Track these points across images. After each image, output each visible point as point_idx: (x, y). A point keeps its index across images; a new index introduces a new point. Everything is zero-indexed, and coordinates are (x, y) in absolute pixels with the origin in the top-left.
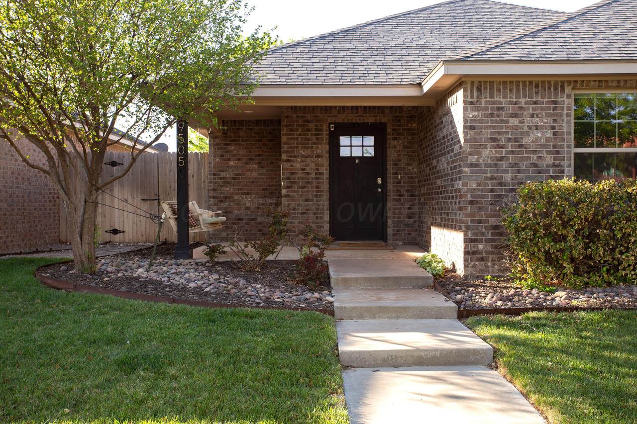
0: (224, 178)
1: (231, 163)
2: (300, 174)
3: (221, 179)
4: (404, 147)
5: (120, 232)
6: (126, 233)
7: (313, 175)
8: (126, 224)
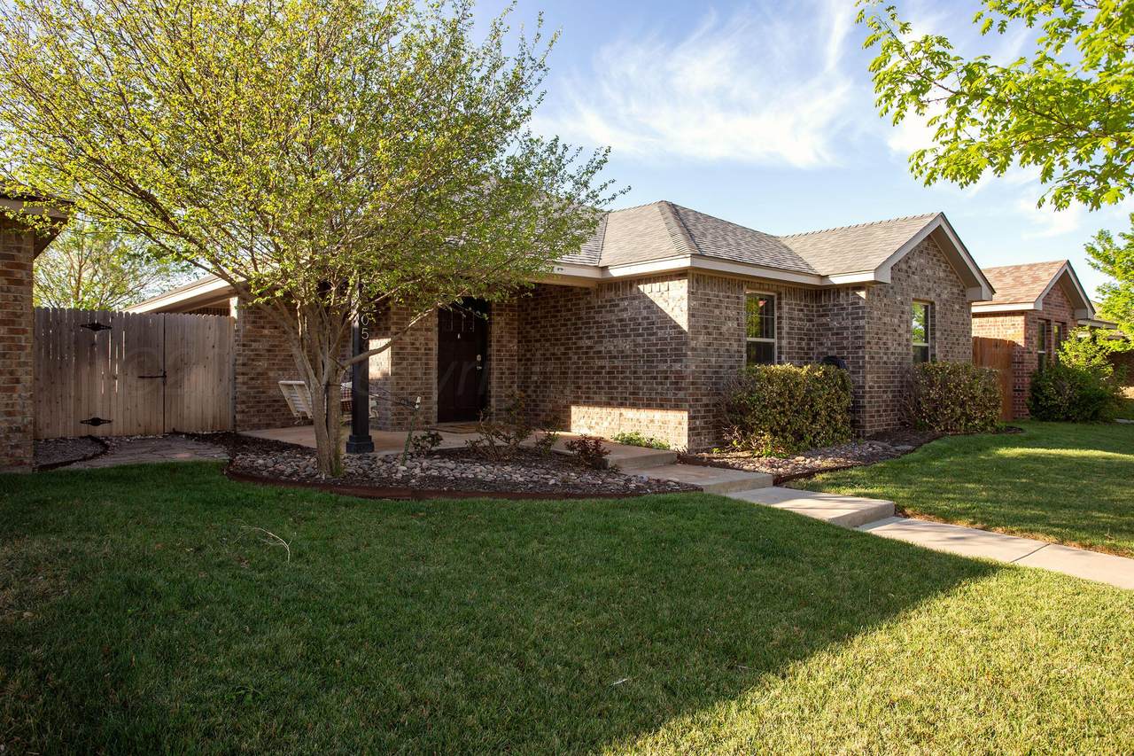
0: (256, 350)
1: (266, 332)
2: (409, 349)
3: (252, 351)
4: (507, 324)
5: (104, 422)
6: (114, 423)
7: (423, 351)
8: (114, 411)
